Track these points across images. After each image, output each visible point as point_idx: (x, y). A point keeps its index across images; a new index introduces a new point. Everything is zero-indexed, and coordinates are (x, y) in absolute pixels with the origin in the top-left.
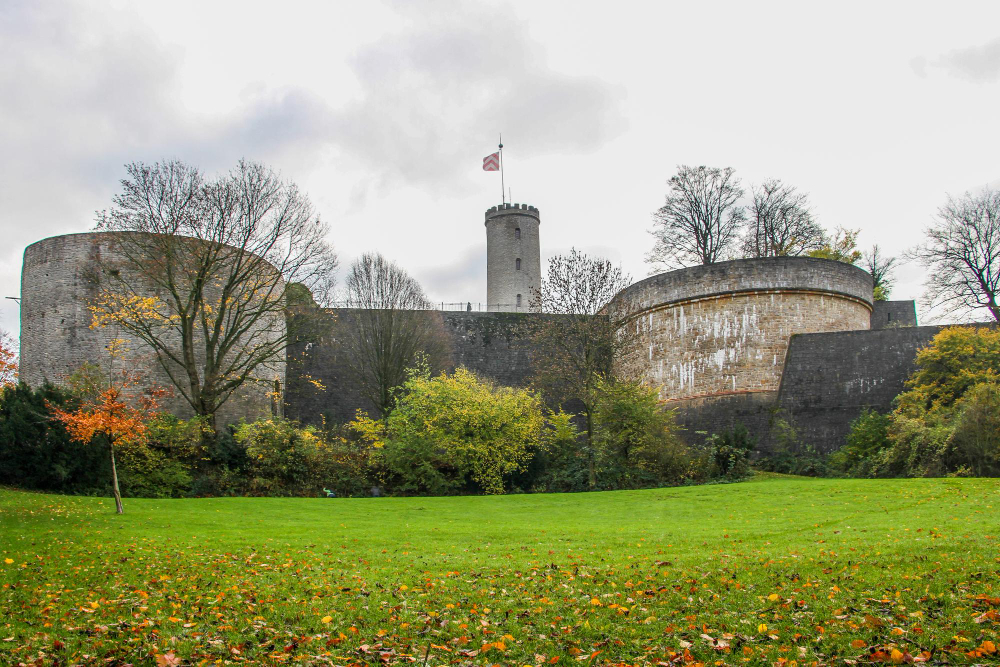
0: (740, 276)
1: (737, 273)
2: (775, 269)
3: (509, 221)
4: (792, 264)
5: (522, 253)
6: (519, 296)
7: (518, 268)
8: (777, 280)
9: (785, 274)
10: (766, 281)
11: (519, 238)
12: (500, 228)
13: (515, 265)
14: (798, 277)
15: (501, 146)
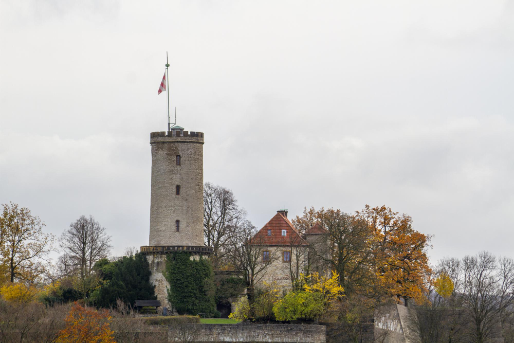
0: (219, 333)
1: (217, 332)
2: (237, 331)
3: (170, 149)
4: (246, 328)
5: (182, 179)
6: (178, 221)
7: (178, 193)
8: (237, 337)
9: (242, 334)
10: (232, 337)
11: (180, 165)
12: (162, 154)
13: (175, 190)
14: (250, 336)
15: (167, 66)
